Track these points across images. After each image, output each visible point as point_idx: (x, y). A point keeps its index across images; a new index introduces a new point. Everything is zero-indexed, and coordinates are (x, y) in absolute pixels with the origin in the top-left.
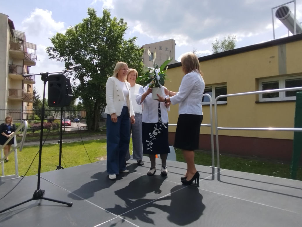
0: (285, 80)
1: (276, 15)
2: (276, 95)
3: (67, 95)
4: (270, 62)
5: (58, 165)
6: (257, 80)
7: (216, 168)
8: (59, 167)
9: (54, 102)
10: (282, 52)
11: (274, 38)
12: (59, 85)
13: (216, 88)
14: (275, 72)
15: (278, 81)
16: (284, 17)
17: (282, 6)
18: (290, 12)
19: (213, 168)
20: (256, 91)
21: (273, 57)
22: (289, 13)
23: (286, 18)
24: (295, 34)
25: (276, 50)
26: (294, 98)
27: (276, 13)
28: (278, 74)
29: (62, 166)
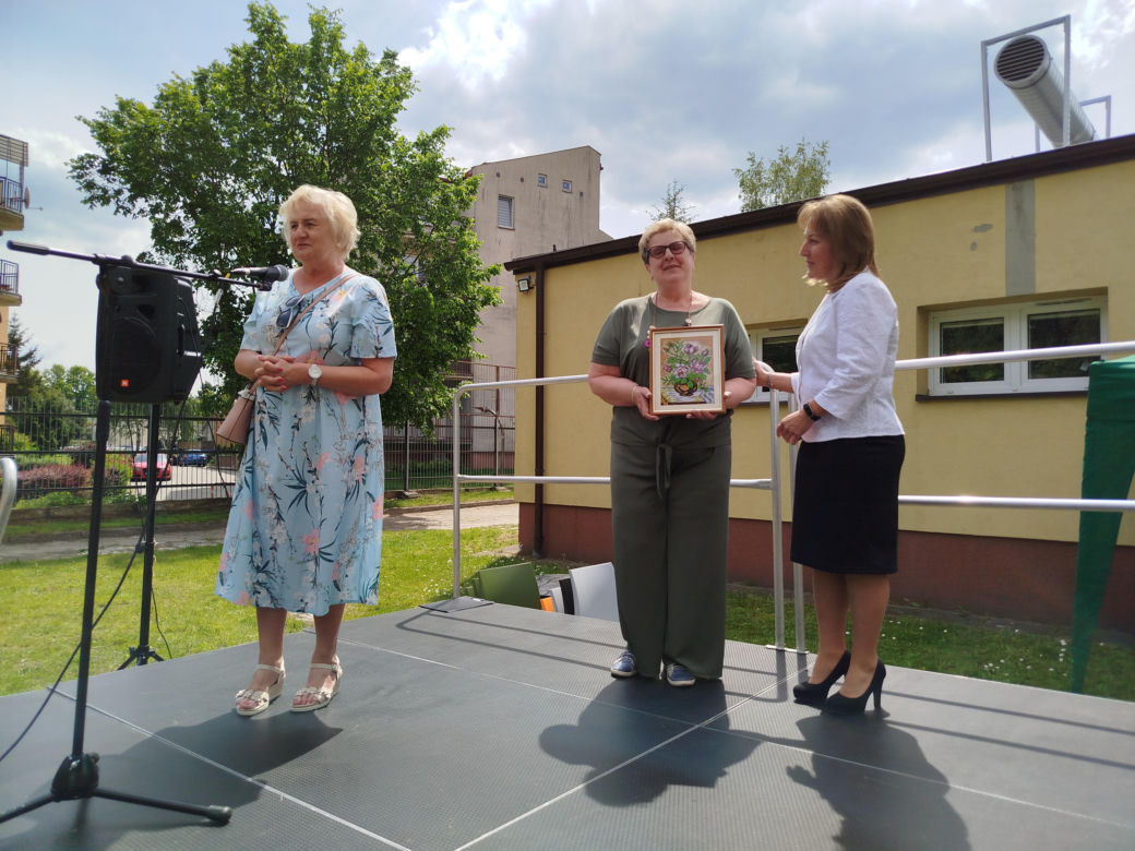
0: (1029, 316)
1: (999, 71)
2: (996, 371)
3: (181, 353)
4: (974, 246)
5: (136, 645)
6: (925, 312)
7: (791, 654)
8: (142, 653)
9: (125, 383)
10: (1019, 208)
11: (989, 157)
12: (148, 310)
13: (764, 340)
14: (992, 286)
15: (1002, 318)
16: (1029, 78)
17: (1022, 36)
18: (1051, 59)
19: (780, 653)
21: (985, 228)
22: (1045, 63)
23: (1034, 84)
24: (1067, 143)
25: (995, 199)
27: (999, 62)
28: (1002, 294)
29: (151, 648)
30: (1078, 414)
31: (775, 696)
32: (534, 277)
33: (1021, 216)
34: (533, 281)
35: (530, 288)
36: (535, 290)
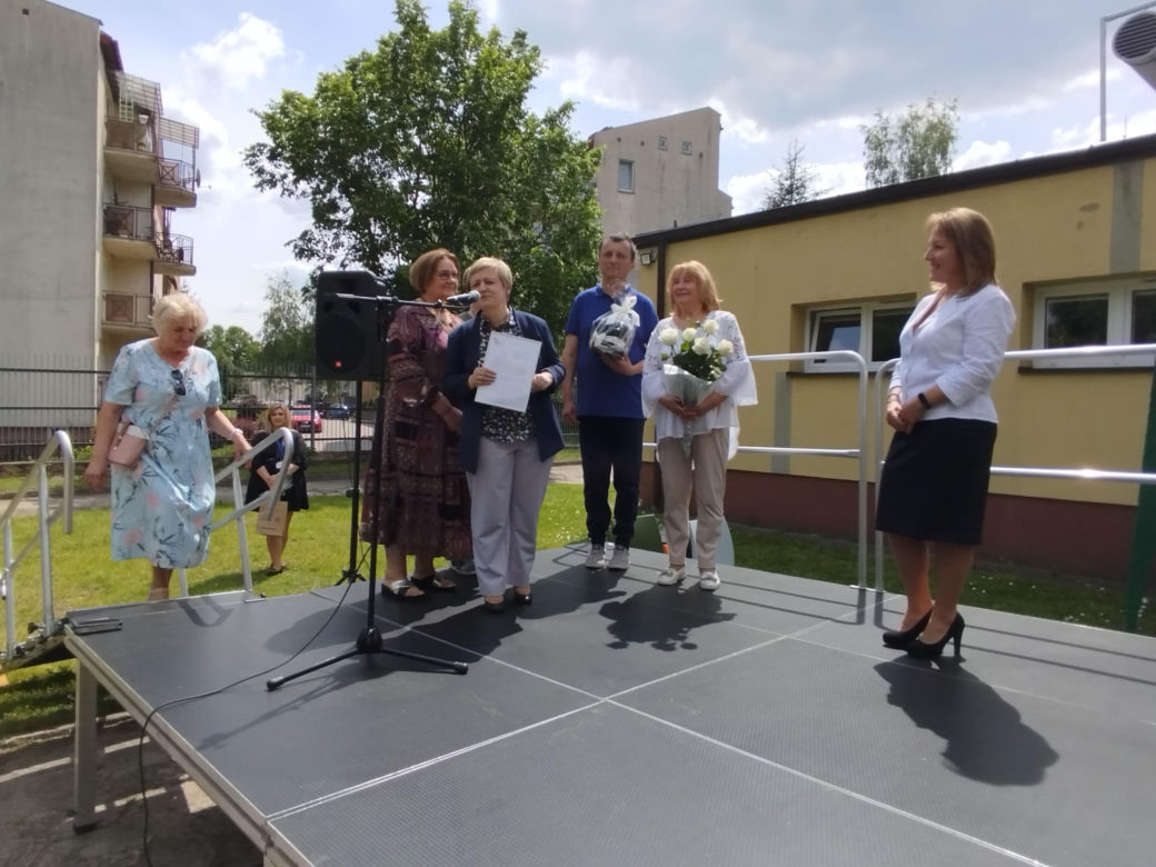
0: (1134, 292)
1: (1119, 52)
4: (1080, 225)
6: (1031, 289)
7: (871, 592)
8: (351, 573)
9: (338, 364)
10: (1127, 187)
11: (1103, 138)
12: (355, 305)
13: (875, 312)
14: (1096, 261)
15: (1107, 295)
16: (1146, 55)
17: (1142, 12)
19: (862, 592)
20: (1022, 348)
21: (1092, 207)
25: (1104, 178)
27: (1117, 39)
28: (1106, 271)
29: (358, 570)
31: (854, 620)
32: (655, 251)
33: (1127, 190)
34: (655, 255)
35: (652, 262)
36: (656, 264)
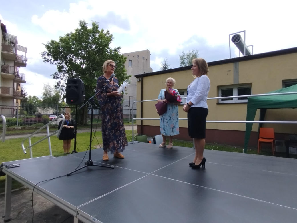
0: (238, 88)
2: (232, 99)
3: (82, 95)
4: (228, 74)
5: (73, 150)
6: (218, 87)
8: (74, 152)
10: (236, 67)
12: (76, 87)
14: (231, 82)
15: (233, 88)
16: (237, 42)
17: (236, 34)
18: (242, 38)
21: (229, 71)
22: (241, 39)
23: (239, 43)
24: (245, 55)
25: (231, 66)
26: (246, 101)
27: (232, 39)
28: (233, 84)
29: (76, 151)
30: (246, 107)
32: (140, 79)
33: (236, 68)
35: (140, 81)
36: (141, 81)
